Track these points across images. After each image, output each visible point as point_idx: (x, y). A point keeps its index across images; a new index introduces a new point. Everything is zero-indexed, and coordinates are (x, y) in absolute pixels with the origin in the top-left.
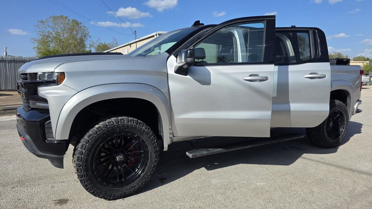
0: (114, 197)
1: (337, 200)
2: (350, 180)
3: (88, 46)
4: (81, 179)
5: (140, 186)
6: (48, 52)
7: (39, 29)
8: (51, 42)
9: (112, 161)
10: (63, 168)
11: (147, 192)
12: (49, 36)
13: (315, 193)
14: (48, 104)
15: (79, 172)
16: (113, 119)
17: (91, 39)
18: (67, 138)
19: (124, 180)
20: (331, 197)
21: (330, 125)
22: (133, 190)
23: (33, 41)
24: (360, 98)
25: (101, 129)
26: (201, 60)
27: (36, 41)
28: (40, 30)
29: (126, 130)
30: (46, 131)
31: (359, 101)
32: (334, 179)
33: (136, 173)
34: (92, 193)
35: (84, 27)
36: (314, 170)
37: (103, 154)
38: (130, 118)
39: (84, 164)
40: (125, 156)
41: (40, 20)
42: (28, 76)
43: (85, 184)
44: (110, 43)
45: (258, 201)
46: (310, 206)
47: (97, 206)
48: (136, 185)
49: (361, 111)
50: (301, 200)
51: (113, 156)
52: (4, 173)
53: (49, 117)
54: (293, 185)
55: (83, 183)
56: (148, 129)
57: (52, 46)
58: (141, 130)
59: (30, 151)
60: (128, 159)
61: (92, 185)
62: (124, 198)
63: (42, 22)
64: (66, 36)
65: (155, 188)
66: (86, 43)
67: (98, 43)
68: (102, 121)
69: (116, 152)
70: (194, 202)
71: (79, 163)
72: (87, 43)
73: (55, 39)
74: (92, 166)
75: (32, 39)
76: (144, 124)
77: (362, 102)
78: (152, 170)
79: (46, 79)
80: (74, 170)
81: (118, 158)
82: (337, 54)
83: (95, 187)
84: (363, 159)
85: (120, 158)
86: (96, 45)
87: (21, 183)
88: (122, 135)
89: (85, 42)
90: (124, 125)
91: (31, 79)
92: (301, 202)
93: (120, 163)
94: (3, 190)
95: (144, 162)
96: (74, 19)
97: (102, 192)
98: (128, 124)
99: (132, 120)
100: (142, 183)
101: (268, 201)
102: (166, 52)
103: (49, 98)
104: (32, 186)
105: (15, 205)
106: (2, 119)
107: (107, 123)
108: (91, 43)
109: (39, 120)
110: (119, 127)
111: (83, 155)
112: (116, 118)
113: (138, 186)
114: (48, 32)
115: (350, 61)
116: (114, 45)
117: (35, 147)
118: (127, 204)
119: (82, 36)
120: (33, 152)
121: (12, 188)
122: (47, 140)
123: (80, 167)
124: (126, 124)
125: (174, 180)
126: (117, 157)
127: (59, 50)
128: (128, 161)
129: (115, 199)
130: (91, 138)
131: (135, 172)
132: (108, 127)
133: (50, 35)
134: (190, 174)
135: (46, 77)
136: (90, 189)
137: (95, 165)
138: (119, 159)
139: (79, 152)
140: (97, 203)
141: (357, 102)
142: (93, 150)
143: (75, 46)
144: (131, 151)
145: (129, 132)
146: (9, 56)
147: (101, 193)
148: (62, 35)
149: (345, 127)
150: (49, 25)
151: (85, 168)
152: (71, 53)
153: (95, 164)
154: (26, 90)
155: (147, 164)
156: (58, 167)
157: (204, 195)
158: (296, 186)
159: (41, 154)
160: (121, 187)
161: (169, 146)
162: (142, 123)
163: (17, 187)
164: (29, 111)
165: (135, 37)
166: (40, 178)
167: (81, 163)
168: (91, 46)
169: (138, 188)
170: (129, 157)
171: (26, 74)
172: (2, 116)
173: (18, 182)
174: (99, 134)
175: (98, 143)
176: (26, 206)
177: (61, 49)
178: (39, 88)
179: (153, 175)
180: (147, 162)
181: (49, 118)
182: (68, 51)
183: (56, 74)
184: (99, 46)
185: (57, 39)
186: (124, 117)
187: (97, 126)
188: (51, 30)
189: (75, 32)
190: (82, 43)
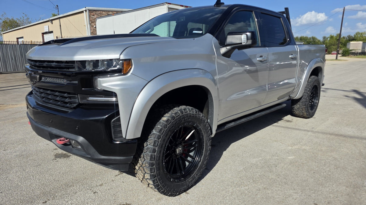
4: (153, 179)
15: (152, 171)
18: (140, 136)
25: (170, 122)
29: (189, 120)
30: (113, 130)
33: (192, 163)
34: (162, 192)
38: (188, 107)
39: (157, 162)
40: (183, 148)
43: (158, 184)
48: (196, 176)
51: (174, 149)
55: (155, 184)
58: (200, 119)
61: (163, 183)
71: (152, 162)
83: (166, 185)
85: (179, 150)
88: (185, 125)
90: (187, 115)
93: (179, 155)
97: (171, 189)
98: (191, 114)
99: (192, 109)
107: (174, 115)
110: (184, 117)
111: (156, 153)
116: (25, 21)
120: (90, 156)
122: (114, 140)
123: (153, 166)
124: (189, 114)
126: (177, 149)
128: (184, 152)
130: (162, 133)
132: (175, 118)
136: (162, 188)
138: (178, 152)
139: (152, 149)
145: (190, 122)
151: (158, 167)
159: (102, 157)
160: (184, 181)
165: (57, 12)
170: (185, 148)
174: (170, 127)
187: (165, 119)
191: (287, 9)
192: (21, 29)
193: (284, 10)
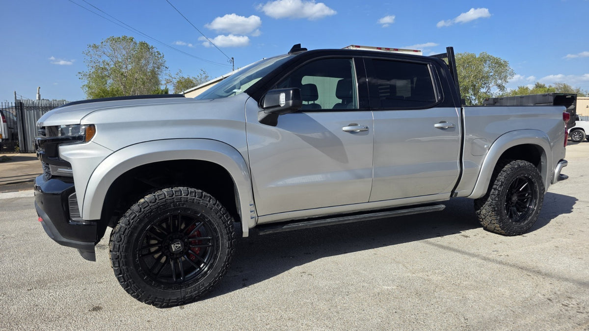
0: (168, 303)
1: (500, 311)
2: (530, 283)
3: (163, 82)
4: (119, 276)
5: (206, 288)
6: (104, 92)
7: (89, 57)
8: (108, 77)
9: (166, 251)
10: (94, 260)
11: (218, 297)
12: (106, 69)
13: (469, 301)
14: (71, 169)
15: (116, 265)
16: (165, 191)
17: (167, 72)
18: (98, 217)
19: (184, 278)
20: (492, 307)
21: (514, 199)
22: (195, 294)
23: (81, 77)
24: (564, 158)
25: (147, 205)
26: (312, 102)
27: (86, 76)
28: (91, 60)
29: (185, 206)
30: (70, 207)
31: (562, 162)
32: (505, 282)
33: (201, 269)
34: (137, 297)
35: (157, 53)
36: (478, 268)
37: (153, 242)
38: (190, 189)
39: (122, 255)
40: (186, 245)
41: (92, 45)
42: (46, 131)
44: (196, 77)
45: (378, 312)
46: (456, 319)
47: (143, 316)
48: (201, 286)
49: (567, 177)
50: (445, 311)
51: (166, 244)
52: (20, 270)
53: (74, 188)
54: (437, 290)
55: (122, 282)
56: (217, 205)
57: (110, 84)
58: (206, 206)
59: (50, 236)
60: (190, 249)
61: (135, 285)
62: (182, 305)
63: (95, 47)
64: (130, 68)
65: (231, 291)
66: (160, 78)
67: (178, 76)
68: (150, 194)
69: (171, 239)
70: (283, 311)
71: (115, 253)
72: (163, 78)
73: (113, 73)
74: (135, 257)
75: (80, 73)
76: (211, 198)
77: (568, 164)
78: (224, 265)
79: (70, 134)
80: (109, 263)
81: (174, 247)
82: (561, 86)
83: (139, 288)
84: (562, 252)
85: (177, 246)
86: (175, 81)
87: (41, 283)
88: (179, 213)
89: (159, 76)
90: (180, 199)
91: (50, 135)
92: (445, 313)
93: (177, 254)
94: (16, 292)
95: (212, 252)
96: (143, 42)
97: (150, 295)
98: (187, 198)
99: (193, 192)
100: (210, 284)
101: (394, 311)
102: (245, 92)
103: (73, 161)
104: (56, 287)
105: (29, 313)
106: (28, 194)
107: (157, 197)
108: (168, 78)
109: (60, 192)
110: (173, 202)
111: (121, 243)
112: (170, 188)
113: (204, 287)
114: (103, 62)
115: (578, 98)
116: (203, 80)
117: (56, 231)
118: (186, 313)
119: (154, 67)
120: (53, 237)
121: (28, 290)
122: (71, 220)
123: (117, 259)
124: (184, 198)
125: (260, 281)
126: (172, 245)
127: (120, 89)
128: (190, 251)
129: (168, 306)
130: (132, 217)
131: (199, 267)
132: (157, 201)
133: (107, 66)
134: (286, 272)
135: (70, 131)
136: (133, 290)
137: (139, 258)
138: (175, 249)
140: (143, 311)
141: (558, 163)
142: (136, 235)
143: (144, 84)
144: (193, 237)
145: (189, 209)
146: (43, 99)
147: (149, 297)
148: (124, 66)
149: (537, 202)
150: (105, 50)
151: (124, 260)
152: (138, 93)
153: (139, 255)
154: (44, 150)
155: (216, 256)
156: (89, 260)
157: (300, 303)
158: (442, 291)
159: (65, 240)
160: (178, 289)
161: (250, 230)
162: (208, 197)
163: (35, 288)
164: (49, 179)
165: (232, 67)
166: (69, 277)
167: (118, 254)
168: (168, 82)
169: (205, 291)
170: (191, 246)
171: (44, 128)
172: (29, 190)
173: (38, 282)
174: (145, 212)
175: (143, 224)
176: (44, 315)
177: (122, 87)
178: (60, 147)
179: (226, 272)
180: (217, 253)
181: (73, 190)
182: (134, 91)
183: (84, 127)
184: (180, 82)
185: (117, 71)
186: (181, 188)
187: (142, 200)
188: (107, 59)
189: (143, 61)
190: (154, 78)
191: (450, 50)
192: (193, 91)
193: (445, 52)
